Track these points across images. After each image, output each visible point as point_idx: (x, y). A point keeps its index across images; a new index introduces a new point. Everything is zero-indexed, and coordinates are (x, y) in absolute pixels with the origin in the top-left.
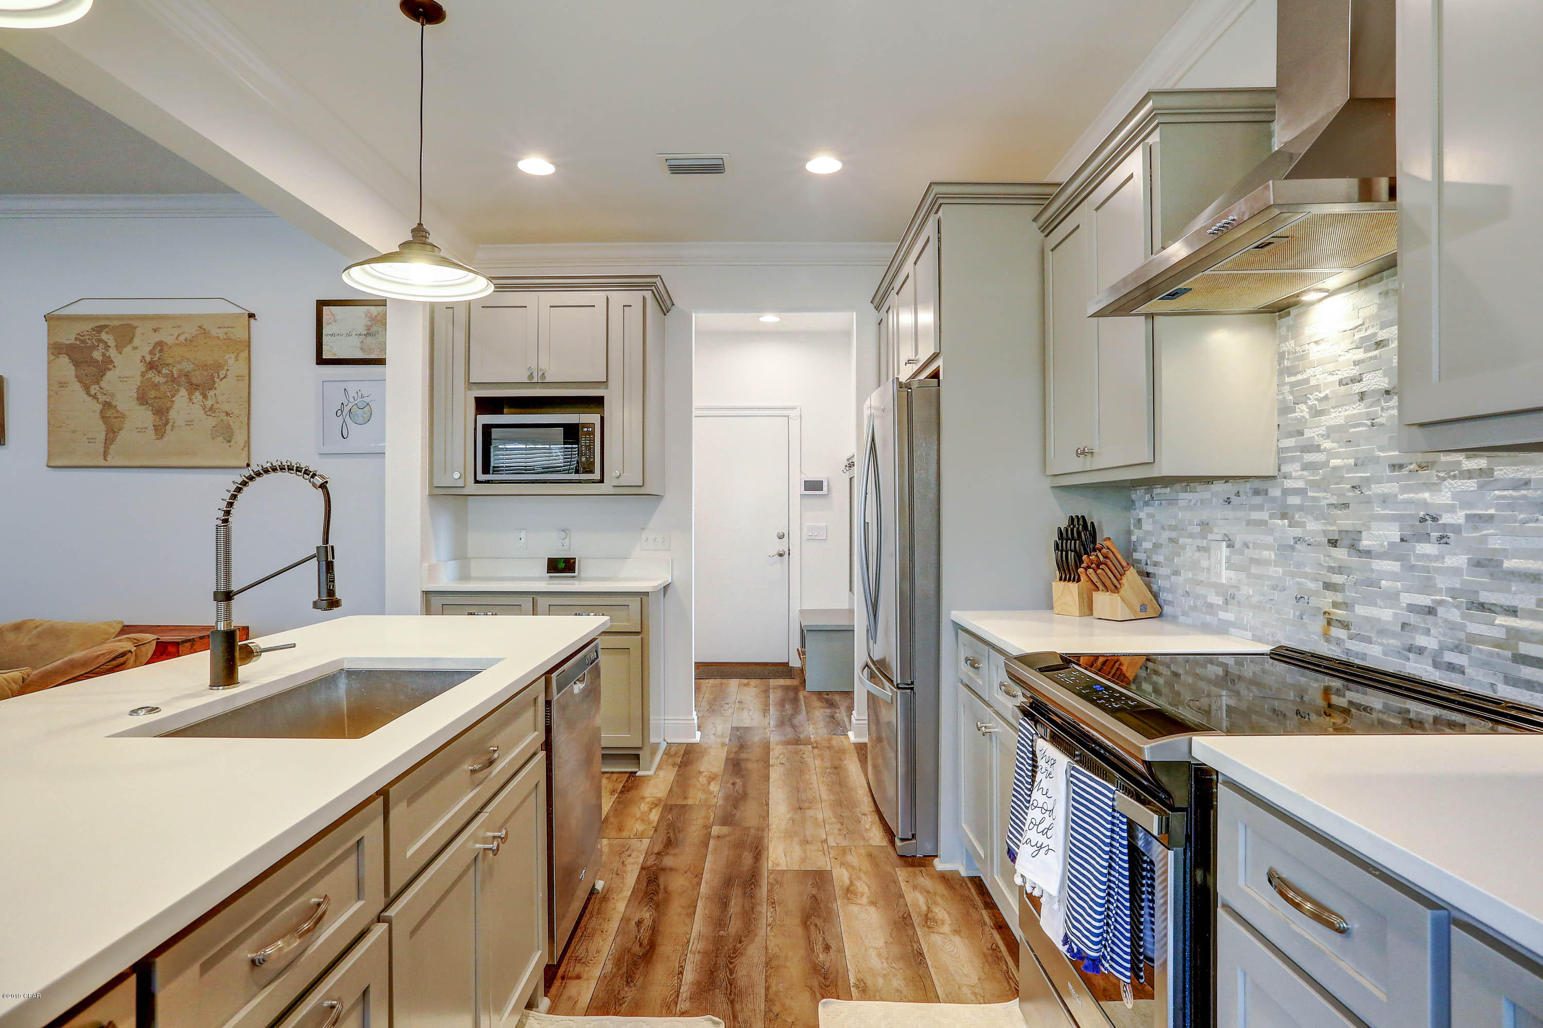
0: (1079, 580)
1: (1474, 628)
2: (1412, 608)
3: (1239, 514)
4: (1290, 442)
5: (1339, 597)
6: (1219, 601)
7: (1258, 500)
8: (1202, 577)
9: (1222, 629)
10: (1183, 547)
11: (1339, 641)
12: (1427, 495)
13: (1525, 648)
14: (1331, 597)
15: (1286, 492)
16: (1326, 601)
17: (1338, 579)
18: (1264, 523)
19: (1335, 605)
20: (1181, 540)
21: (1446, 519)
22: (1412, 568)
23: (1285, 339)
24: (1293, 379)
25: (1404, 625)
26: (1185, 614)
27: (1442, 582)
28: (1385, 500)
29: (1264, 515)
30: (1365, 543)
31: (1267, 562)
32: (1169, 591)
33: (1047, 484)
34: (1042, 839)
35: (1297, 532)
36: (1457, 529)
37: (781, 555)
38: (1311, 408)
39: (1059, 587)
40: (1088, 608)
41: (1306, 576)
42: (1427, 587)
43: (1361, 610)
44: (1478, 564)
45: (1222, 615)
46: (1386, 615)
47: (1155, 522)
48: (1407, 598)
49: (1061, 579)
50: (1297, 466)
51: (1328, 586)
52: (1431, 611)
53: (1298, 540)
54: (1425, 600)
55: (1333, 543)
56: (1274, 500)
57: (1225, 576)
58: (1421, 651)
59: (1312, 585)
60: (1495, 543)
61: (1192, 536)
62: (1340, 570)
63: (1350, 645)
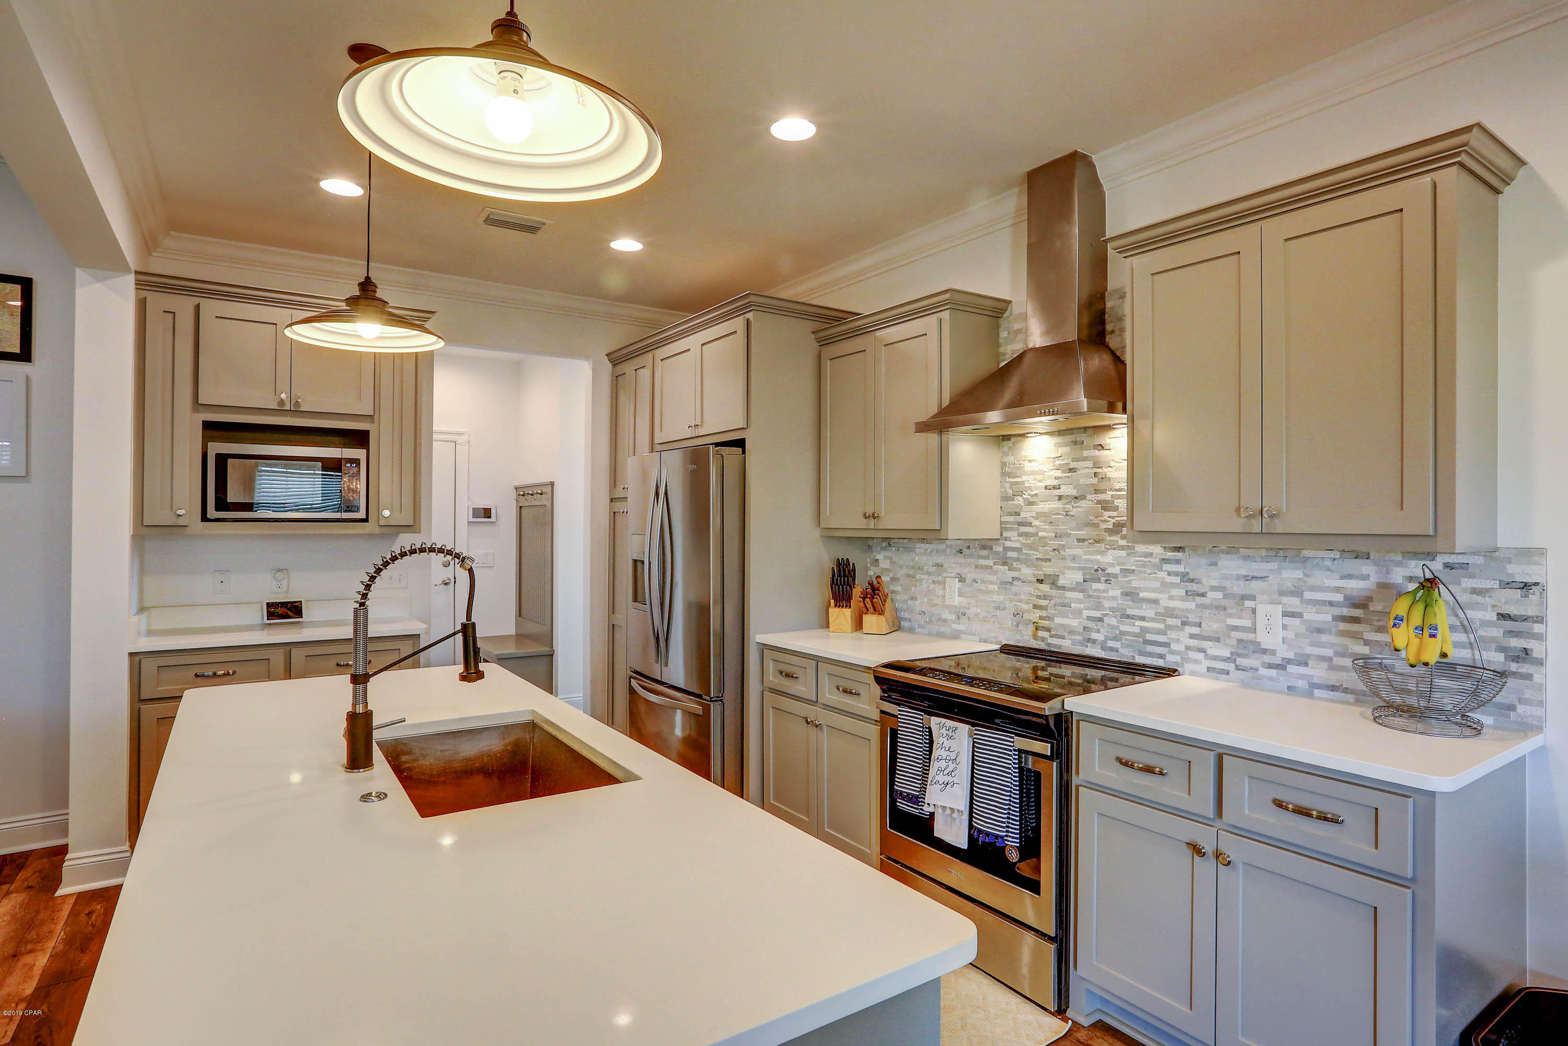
0: (850, 607)
1: (1123, 628)
2: (1089, 618)
3: (969, 560)
4: (1011, 519)
5: (1044, 613)
6: (953, 617)
7: (985, 552)
8: (939, 601)
9: (956, 636)
10: (921, 581)
11: (1043, 639)
12: (1099, 557)
13: (1149, 637)
14: (1038, 613)
15: (1006, 549)
16: (1035, 615)
17: (1043, 603)
18: (988, 567)
19: (1041, 618)
20: (918, 576)
21: (1110, 570)
22: (1090, 596)
23: (1005, 454)
24: (1012, 480)
25: (1085, 628)
26: (920, 626)
27: (1107, 604)
28: (1074, 558)
29: (990, 563)
30: (1061, 582)
31: (992, 592)
32: (905, 611)
33: (817, 533)
35: (1015, 574)
36: (1115, 576)
37: (446, 584)
38: (1025, 500)
39: (834, 612)
40: (859, 625)
41: (1021, 601)
42: (1099, 606)
43: (1058, 620)
44: (1127, 594)
45: (955, 626)
46: (1074, 623)
47: (892, 563)
48: (1086, 613)
49: (836, 606)
50: (1015, 534)
51: (1036, 607)
52: (1100, 620)
53: (1014, 579)
54: (1098, 614)
55: (1040, 581)
56: (997, 553)
57: (957, 601)
58: (1094, 642)
59: (1025, 606)
60: (1135, 584)
61: (928, 573)
62: (1045, 597)
63: (1050, 641)
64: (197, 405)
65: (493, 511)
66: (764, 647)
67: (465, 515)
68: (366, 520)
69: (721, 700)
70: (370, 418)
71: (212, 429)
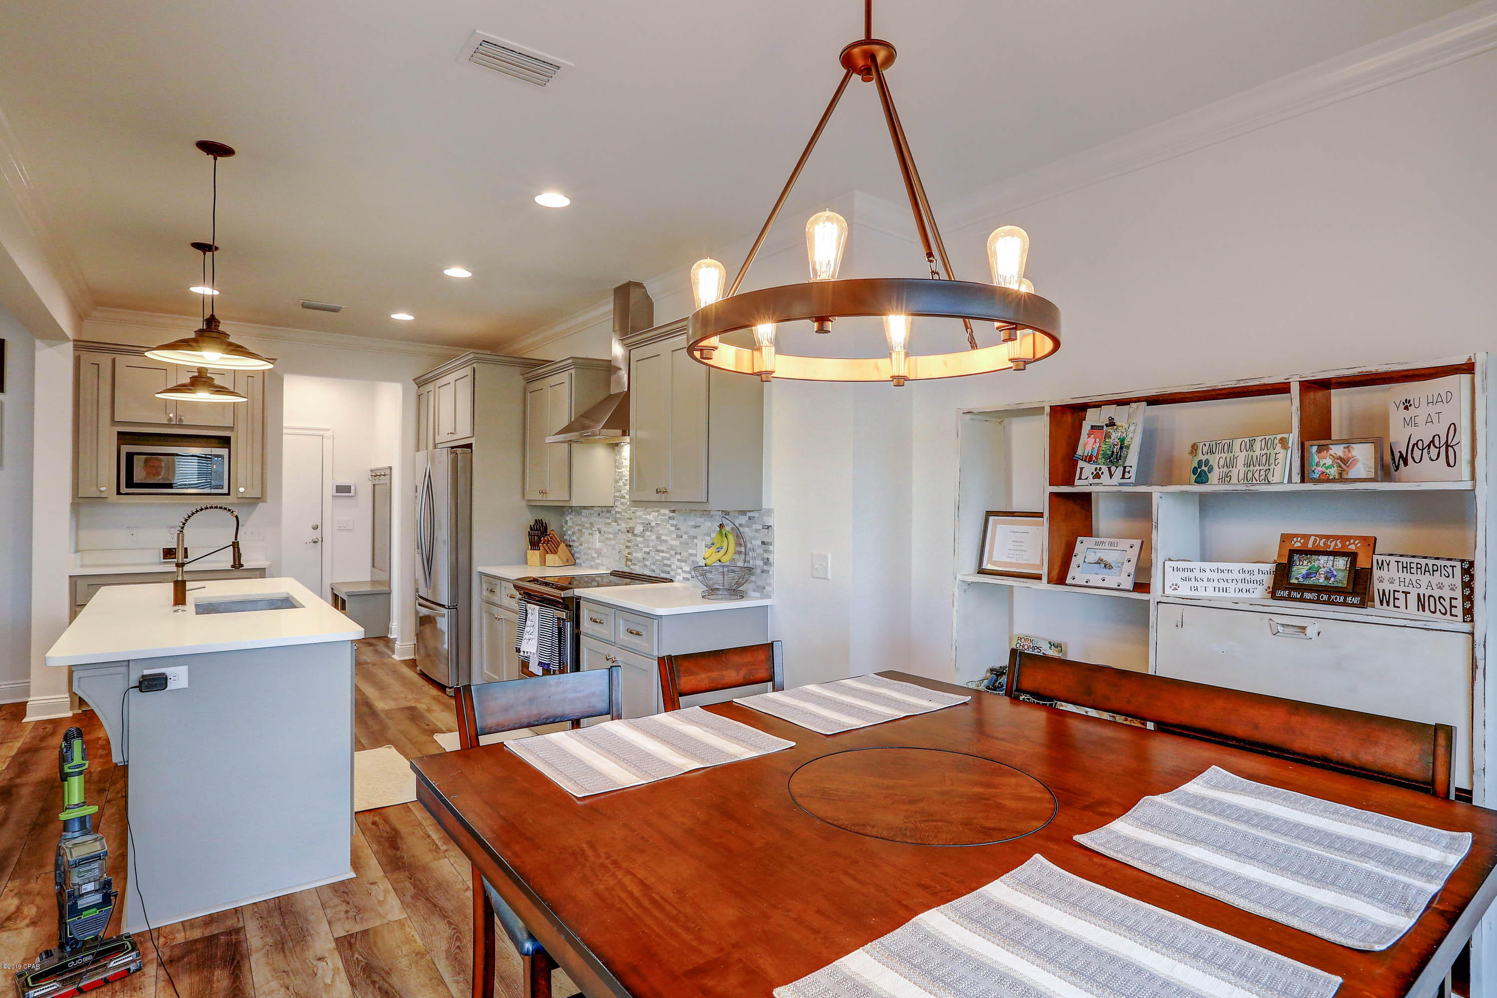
0: (540, 549)
2: (645, 553)
3: (602, 520)
4: (617, 494)
5: (629, 551)
6: (595, 555)
7: (608, 515)
8: (590, 546)
9: (597, 567)
10: (584, 533)
11: (629, 566)
12: (648, 517)
13: (666, 562)
15: (616, 512)
16: (626, 552)
17: (629, 544)
18: (610, 524)
19: (628, 553)
20: (583, 530)
21: (652, 524)
22: (645, 539)
23: (616, 455)
24: (619, 470)
25: (644, 559)
26: (584, 562)
27: (651, 544)
28: (640, 517)
29: (609, 521)
30: (636, 532)
31: (610, 539)
32: (578, 553)
33: (524, 503)
34: (531, 636)
35: (619, 527)
36: (654, 527)
37: (315, 542)
38: (623, 482)
39: (530, 552)
40: (543, 562)
41: (620, 543)
42: (648, 546)
43: (634, 555)
44: (657, 538)
45: (597, 561)
46: (640, 555)
47: (573, 522)
48: (644, 550)
49: (531, 549)
50: (619, 503)
51: (627, 547)
52: (649, 553)
53: (619, 530)
54: (648, 550)
55: (628, 532)
56: (613, 515)
57: (598, 545)
58: (647, 566)
59: (622, 547)
60: (660, 532)
61: (587, 528)
62: (629, 541)
63: (632, 567)
64: (114, 422)
65: (353, 488)
66: (482, 574)
67: (329, 491)
68: (229, 494)
69: (456, 608)
70: (231, 428)
71: (124, 437)
